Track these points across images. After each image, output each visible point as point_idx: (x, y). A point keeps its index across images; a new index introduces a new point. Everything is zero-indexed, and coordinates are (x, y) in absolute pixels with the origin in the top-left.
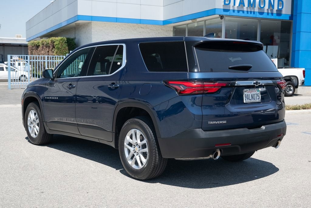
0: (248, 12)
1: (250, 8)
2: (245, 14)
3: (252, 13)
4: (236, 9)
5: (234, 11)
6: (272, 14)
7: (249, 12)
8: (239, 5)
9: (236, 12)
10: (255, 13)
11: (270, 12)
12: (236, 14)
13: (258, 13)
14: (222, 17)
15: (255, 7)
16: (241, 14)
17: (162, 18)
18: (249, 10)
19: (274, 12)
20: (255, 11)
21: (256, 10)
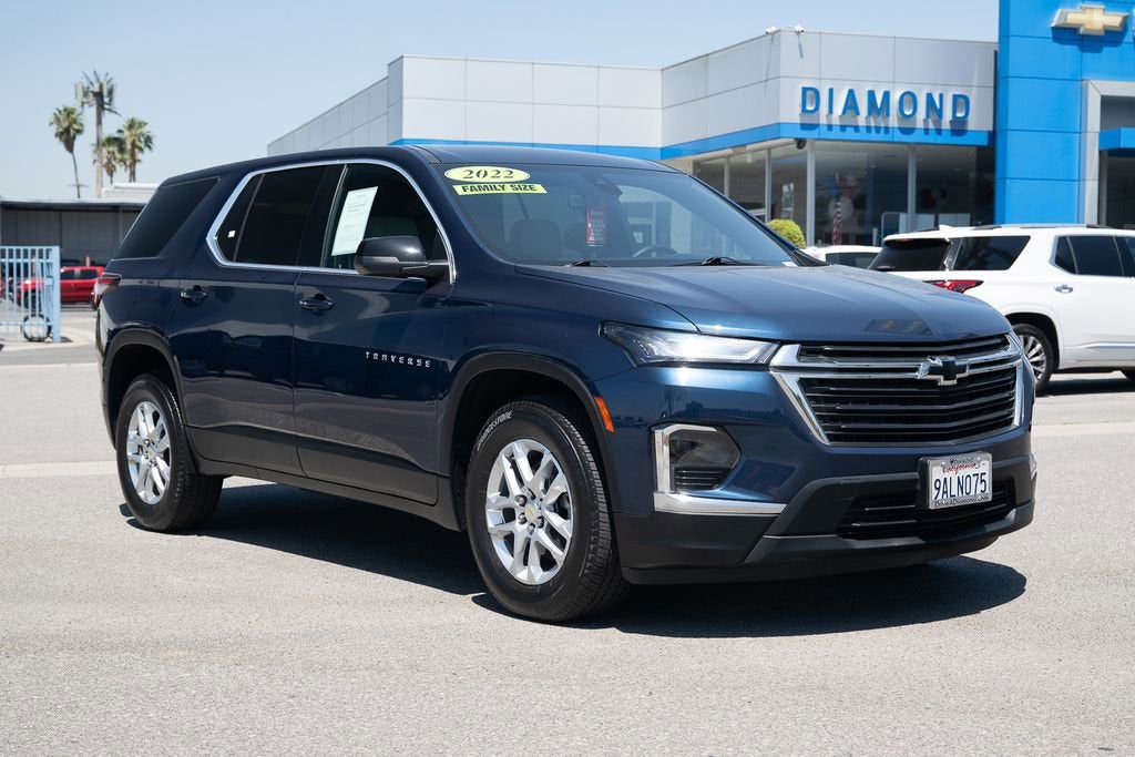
0: (868, 129)
1: (874, 118)
2: (863, 135)
3: (882, 131)
4: (836, 121)
5: (830, 127)
6: (939, 131)
7: (873, 130)
8: (844, 112)
9: (836, 130)
10: (891, 130)
11: (931, 126)
12: (836, 134)
13: (898, 133)
14: (801, 143)
15: (888, 115)
16: (850, 134)
17: (657, 142)
18: (873, 124)
19: (943, 127)
20: (890, 125)
21: (893, 121)
